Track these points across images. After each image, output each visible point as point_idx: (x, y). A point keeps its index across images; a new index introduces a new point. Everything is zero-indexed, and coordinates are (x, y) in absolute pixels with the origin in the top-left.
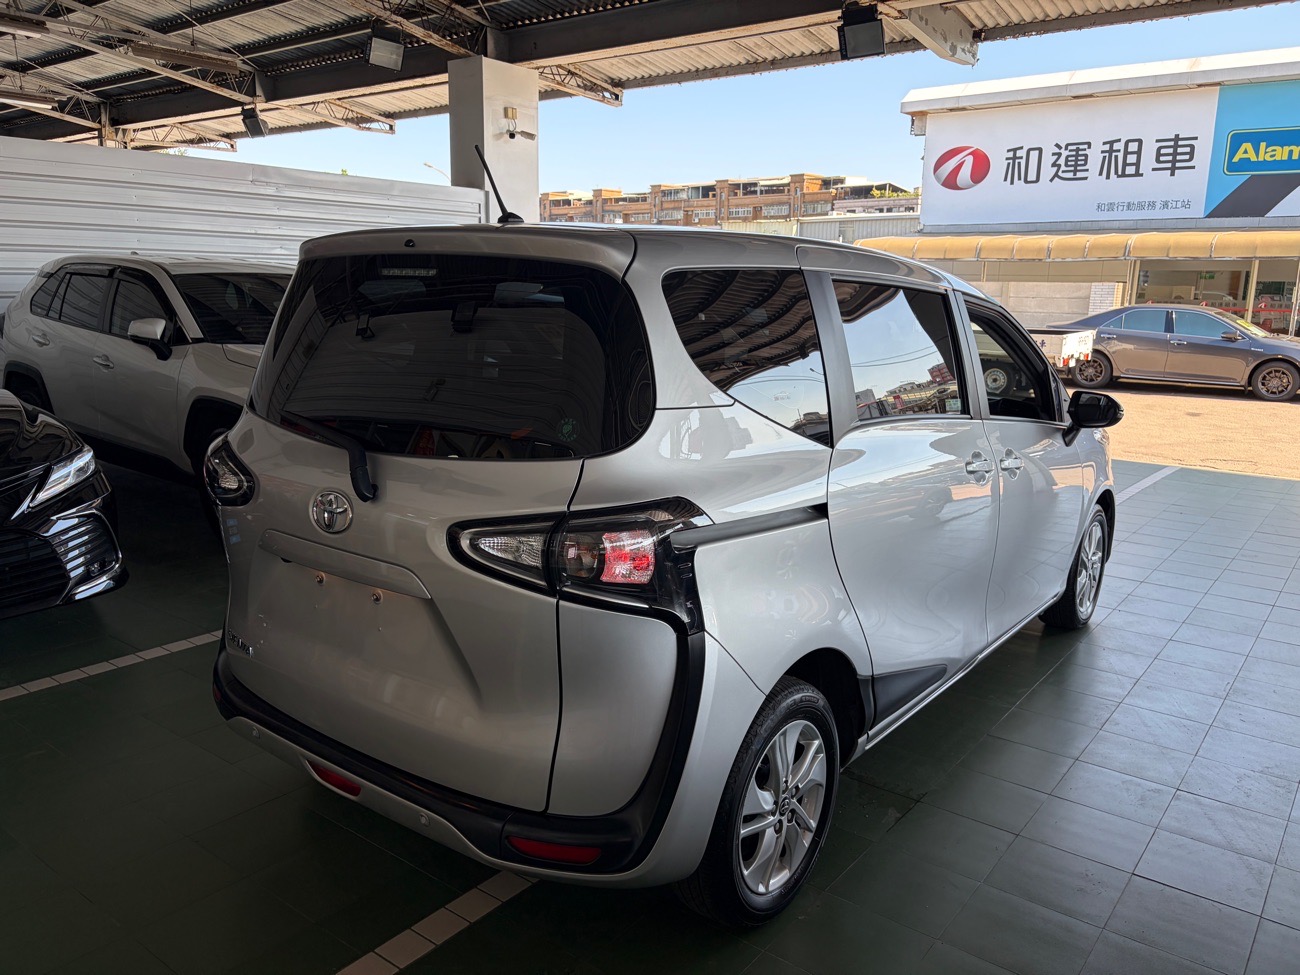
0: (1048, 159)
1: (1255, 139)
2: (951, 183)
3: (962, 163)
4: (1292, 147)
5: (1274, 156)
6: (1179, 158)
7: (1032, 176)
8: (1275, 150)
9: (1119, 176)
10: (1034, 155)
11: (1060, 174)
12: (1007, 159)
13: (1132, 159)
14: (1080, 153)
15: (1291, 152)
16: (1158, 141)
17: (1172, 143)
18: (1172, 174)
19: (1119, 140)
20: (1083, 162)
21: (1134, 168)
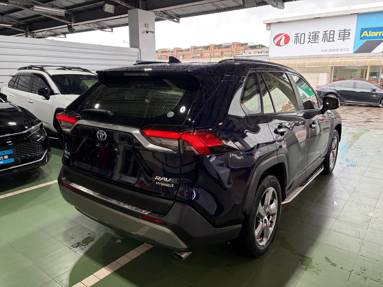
0: (307, 37)
1: (368, 30)
2: (278, 44)
3: (282, 38)
4: (379, 32)
5: (373, 35)
6: (345, 36)
7: (302, 42)
8: (373, 33)
9: (328, 41)
10: (303, 35)
11: (310, 41)
12: (295, 37)
13: (332, 36)
14: (316, 35)
15: (378, 34)
16: (339, 31)
17: (343, 31)
18: (344, 41)
19: (328, 31)
20: (317, 37)
21: (332, 39)
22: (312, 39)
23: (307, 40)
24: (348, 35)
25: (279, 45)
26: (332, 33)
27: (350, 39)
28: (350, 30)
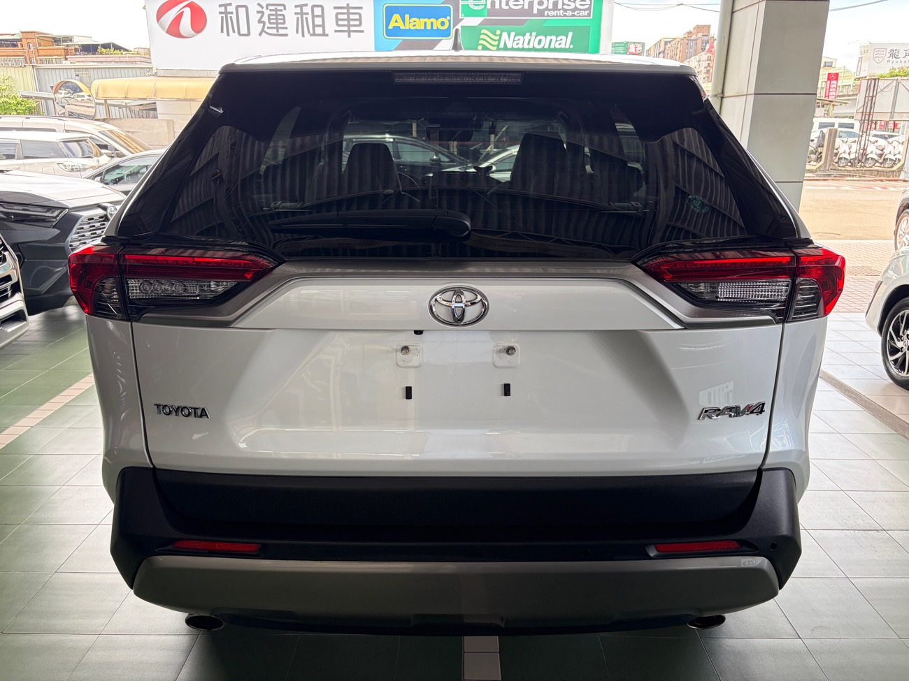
0: (254, 17)
1: (402, 11)
2: (174, 30)
3: (182, 13)
4: (426, 20)
5: (414, 26)
6: (352, 23)
7: (244, 30)
8: (415, 21)
9: (311, 35)
10: (242, 11)
11: (266, 29)
12: (220, 13)
13: (318, 21)
14: (279, 13)
15: (425, 23)
16: (335, 8)
17: (345, 11)
18: (349, 36)
19: (306, 5)
20: (282, 21)
21: (321, 28)
22: (267, 25)
23: (256, 28)
24: (357, 23)
25: (180, 36)
26: (318, 11)
27: (362, 31)
28: (361, 8)
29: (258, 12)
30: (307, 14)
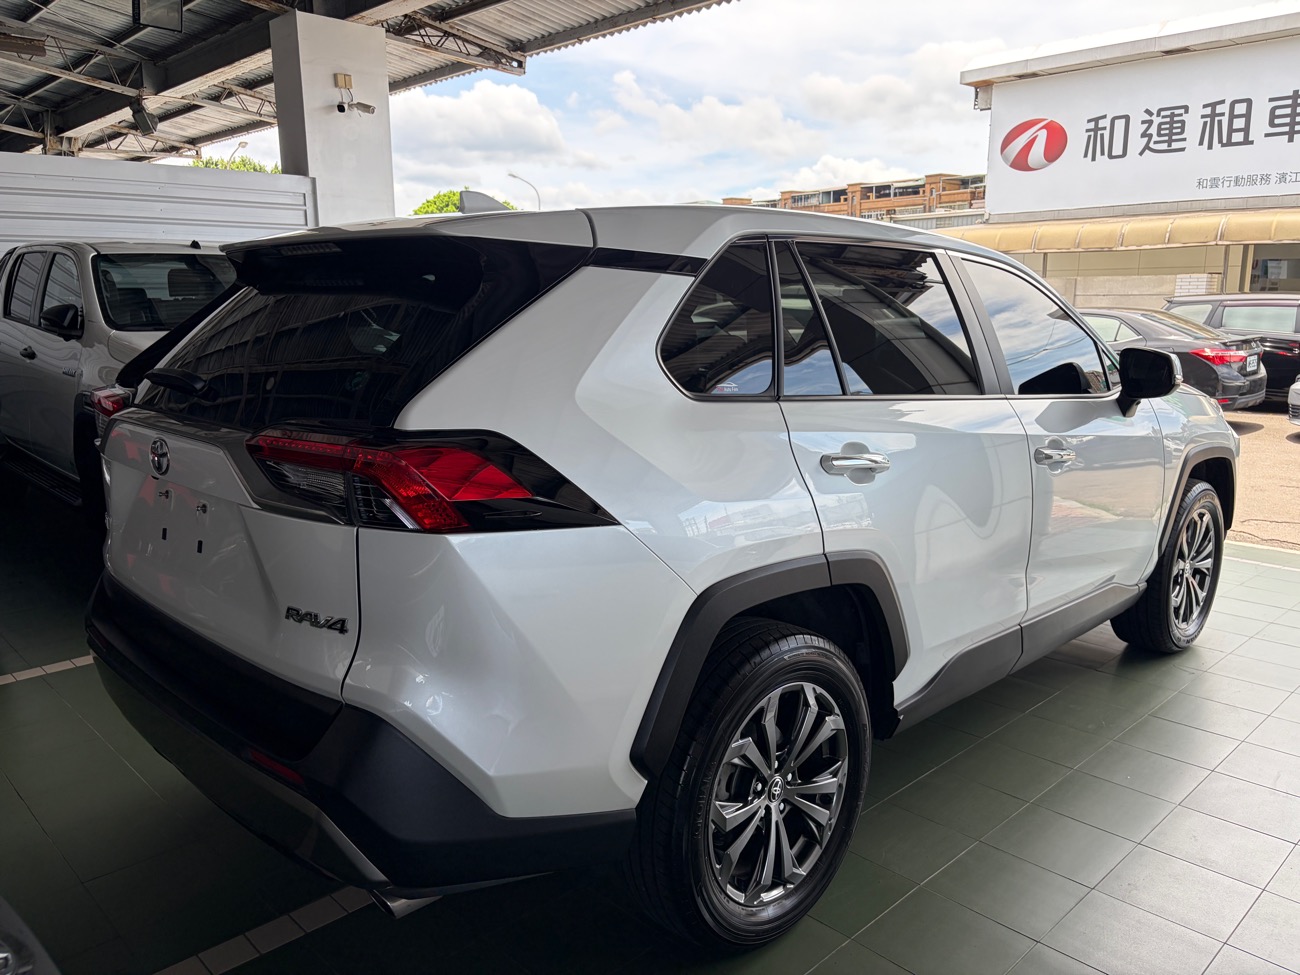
0: (1137, 129)
2: (1021, 163)
3: (1036, 137)
7: (1117, 150)
9: (1223, 145)
10: (1120, 124)
11: (1152, 145)
12: (1087, 131)
13: (1239, 123)
14: (1176, 119)
16: (1271, 100)
17: (1289, 102)
18: (1291, 140)
19: (1223, 102)
20: (1179, 130)
21: (1242, 133)
22: (1155, 138)
23: (1136, 142)
25: (1026, 168)
29: (1143, 122)
30: (1223, 114)
